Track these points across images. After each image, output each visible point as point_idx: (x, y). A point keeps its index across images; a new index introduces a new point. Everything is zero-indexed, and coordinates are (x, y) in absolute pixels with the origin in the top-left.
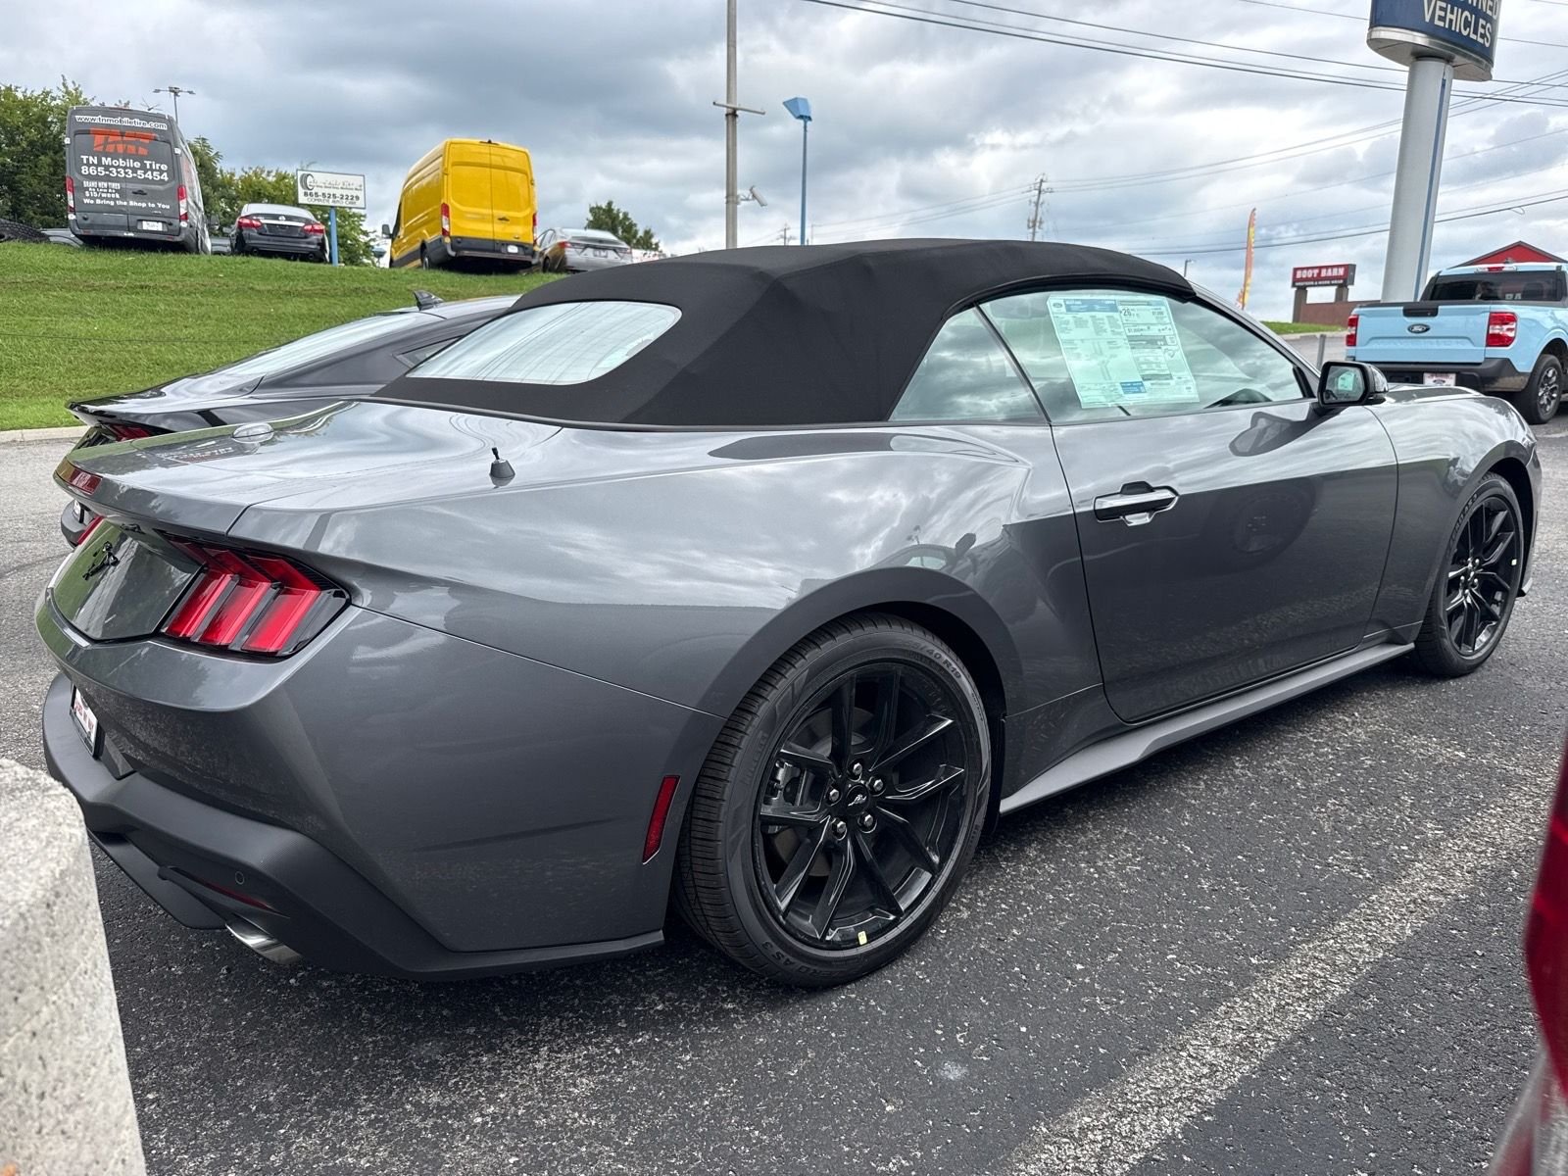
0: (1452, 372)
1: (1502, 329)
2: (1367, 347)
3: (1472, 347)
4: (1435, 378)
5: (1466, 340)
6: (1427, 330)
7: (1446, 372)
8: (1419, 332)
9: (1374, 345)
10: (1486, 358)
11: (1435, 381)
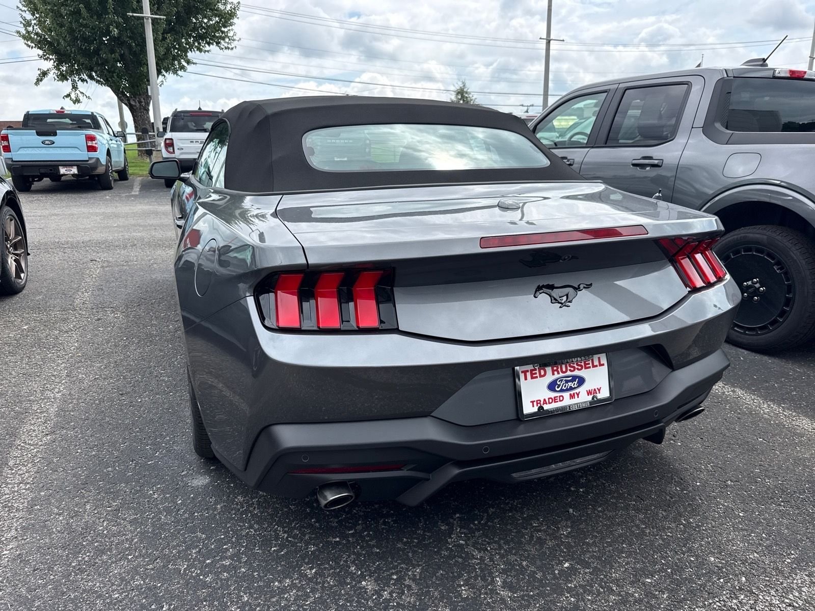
0: (74, 166)
1: (93, 143)
2: (18, 153)
3: (81, 152)
4: (65, 169)
5: (76, 149)
6: (53, 143)
7: (72, 166)
8: (48, 144)
9: (22, 152)
10: (89, 158)
11: (66, 170)
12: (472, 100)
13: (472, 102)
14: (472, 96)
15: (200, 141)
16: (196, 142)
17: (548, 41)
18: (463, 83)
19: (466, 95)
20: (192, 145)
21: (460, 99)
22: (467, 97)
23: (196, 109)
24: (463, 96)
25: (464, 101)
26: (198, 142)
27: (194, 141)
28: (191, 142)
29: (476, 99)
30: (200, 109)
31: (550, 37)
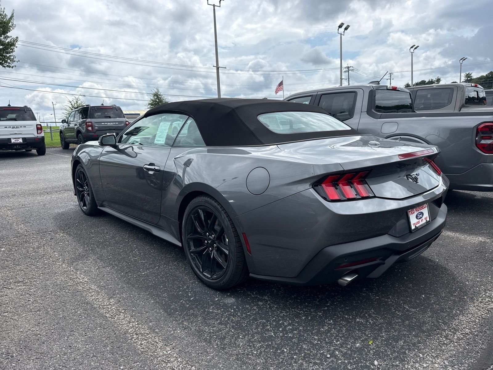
12: (164, 99)
13: (164, 100)
14: (164, 97)
15: (12, 127)
16: (9, 127)
17: (217, 68)
18: (157, 89)
19: (160, 97)
20: (6, 129)
21: (157, 99)
22: (160, 98)
23: (7, 105)
24: (157, 97)
25: (159, 99)
26: (11, 127)
27: (8, 127)
28: (5, 127)
29: (166, 99)
30: (9, 105)
31: (218, 66)
